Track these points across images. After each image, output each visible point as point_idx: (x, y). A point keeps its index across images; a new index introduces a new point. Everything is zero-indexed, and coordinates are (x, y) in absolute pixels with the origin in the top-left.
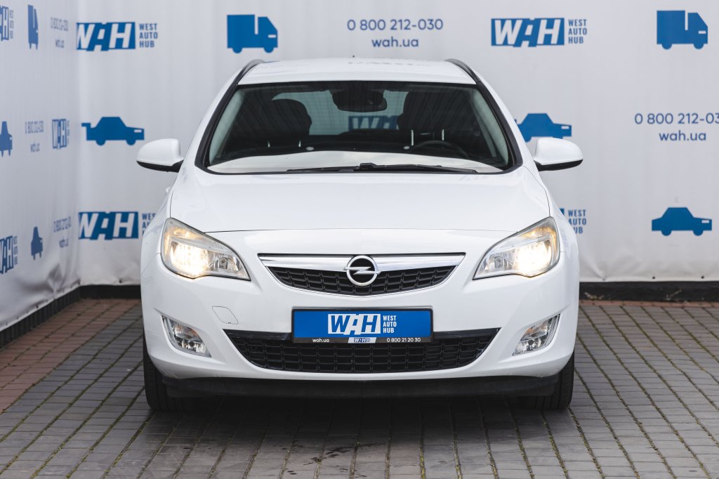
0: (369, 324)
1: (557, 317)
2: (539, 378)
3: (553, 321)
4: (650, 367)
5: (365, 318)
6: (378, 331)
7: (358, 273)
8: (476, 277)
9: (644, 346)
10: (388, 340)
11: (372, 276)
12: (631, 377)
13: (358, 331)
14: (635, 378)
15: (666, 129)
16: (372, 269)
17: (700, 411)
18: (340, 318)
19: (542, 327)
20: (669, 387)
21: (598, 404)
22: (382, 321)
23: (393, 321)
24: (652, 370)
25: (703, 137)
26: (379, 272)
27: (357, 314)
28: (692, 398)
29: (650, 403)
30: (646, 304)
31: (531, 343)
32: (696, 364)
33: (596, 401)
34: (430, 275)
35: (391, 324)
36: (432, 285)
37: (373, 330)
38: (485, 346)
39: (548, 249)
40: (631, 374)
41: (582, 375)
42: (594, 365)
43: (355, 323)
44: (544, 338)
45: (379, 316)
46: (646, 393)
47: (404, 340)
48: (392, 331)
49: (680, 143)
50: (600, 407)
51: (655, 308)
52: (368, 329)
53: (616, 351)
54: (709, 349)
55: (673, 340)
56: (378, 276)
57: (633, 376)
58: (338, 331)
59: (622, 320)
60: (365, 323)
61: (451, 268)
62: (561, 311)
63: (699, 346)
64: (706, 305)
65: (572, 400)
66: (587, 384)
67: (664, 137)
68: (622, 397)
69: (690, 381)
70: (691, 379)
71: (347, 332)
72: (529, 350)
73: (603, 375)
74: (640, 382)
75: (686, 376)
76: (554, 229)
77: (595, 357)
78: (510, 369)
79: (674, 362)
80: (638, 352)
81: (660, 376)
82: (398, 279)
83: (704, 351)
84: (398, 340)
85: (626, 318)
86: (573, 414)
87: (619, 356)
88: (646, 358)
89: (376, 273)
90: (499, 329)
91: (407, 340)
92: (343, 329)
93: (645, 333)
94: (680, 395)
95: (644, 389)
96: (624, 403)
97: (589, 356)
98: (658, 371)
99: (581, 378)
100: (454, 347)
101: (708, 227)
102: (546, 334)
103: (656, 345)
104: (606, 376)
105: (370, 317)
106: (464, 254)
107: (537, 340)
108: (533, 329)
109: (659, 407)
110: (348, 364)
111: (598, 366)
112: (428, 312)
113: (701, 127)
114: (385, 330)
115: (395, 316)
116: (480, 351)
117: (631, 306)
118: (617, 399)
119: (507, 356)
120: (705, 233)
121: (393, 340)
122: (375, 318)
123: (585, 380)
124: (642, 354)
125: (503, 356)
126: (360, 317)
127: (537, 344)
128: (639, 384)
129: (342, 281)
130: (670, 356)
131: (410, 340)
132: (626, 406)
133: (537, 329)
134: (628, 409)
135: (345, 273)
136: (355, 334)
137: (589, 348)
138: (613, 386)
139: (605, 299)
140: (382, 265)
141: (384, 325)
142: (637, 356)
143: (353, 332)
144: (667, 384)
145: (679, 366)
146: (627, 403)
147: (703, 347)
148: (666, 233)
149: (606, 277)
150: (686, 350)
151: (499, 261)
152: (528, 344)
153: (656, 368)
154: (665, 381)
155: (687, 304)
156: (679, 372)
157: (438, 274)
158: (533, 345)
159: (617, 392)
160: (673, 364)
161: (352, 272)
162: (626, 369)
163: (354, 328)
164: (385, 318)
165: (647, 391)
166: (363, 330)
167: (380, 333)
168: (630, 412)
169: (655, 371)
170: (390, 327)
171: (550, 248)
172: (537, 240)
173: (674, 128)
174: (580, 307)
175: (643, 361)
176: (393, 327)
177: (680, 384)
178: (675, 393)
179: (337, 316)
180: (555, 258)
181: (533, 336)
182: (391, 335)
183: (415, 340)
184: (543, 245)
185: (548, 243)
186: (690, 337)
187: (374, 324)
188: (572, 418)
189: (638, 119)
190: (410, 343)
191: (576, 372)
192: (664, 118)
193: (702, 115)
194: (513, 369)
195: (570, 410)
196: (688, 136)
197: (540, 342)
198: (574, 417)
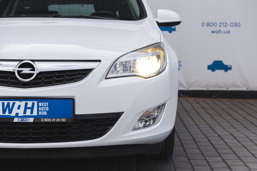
0: (29, 108)
1: (164, 105)
2: (151, 145)
3: (160, 108)
4: (213, 130)
5: (26, 104)
6: (35, 113)
7: (23, 72)
8: (108, 77)
9: (208, 118)
10: (42, 120)
11: (33, 74)
12: (204, 136)
13: (21, 114)
14: (207, 137)
15: (214, 29)
16: (34, 70)
17: (249, 163)
18: (8, 104)
19: (154, 111)
20: (226, 143)
21: (188, 155)
22: (38, 107)
23: (46, 106)
24: (214, 132)
25: (229, 32)
26: (38, 72)
27: (21, 101)
28: (242, 152)
29: (218, 155)
30: (205, 99)
31: (146, 122)
32: (235, 128)
33: (187, 152)
34: (75, 75)
35: (44, 109)
36: (75, 81)
37: (32, 112)
38: (112, 125)
39: (158, 61)
40: (204, 134)
41: (179, 134)
42: (185, 128)
43: (19, 107)
44: (154, 119)
45: (36, 103)
46: (214, 147)
47: (54, 120)
48: (45, 113)
49: (220, 35)
50: (189, 158)
51: (209, 101)
52: (28, 112)
53: (195, 120)
54: (238, 120)
55: (220, 115)
56: (38, 74)
57: (205, 136)
58: (7, 113)
59: (196, 105)
60: (26, 108)
61: (90, 70)
62: (166, 101)
63: (233, 119)
64: (229, 100)
65: (174, 152)
66: (182, 140)
67: (213, 32)
68: (202, 150)
69: (236, 139)
70: (236, 138)
71: (13, 114)
72: (145, 126)
73: (190, 135)
74: (210, 139)
75: (233, 136)
76: (163, 50)
77: (186, 124)
78: (130, 140)
79: (224, 127)
80: (205, 121)
81: (219, 136)
82: (52, 77)
83: (235, 121)
84: (49, 120)
85: (198, 105)
86: (173, 163)
87: (197, 123)
88: (210, 125)
89: (36, 72)
90: (123, 113)
91: (56, 120)
92: (10, 112)
93: (207, 112)
94: (234, 149)
95: (213, 145)
96: (203, 155)
97: (182, 123)
98: (218, 133)
99: (178, 136)
100: (91, 125)
101: (230, 68)
102: (156, 116)
103: (213, 118)
104: (191, 135)
105: (30, 104)
106: (100, 61)
107: (150, 120)
108: (148, 112)
109: (224, 158)
110: (14, 136)
111: (187, 129)
112: (71, 101)
113: (228, 28)
114: (40, 113)
115: (47, 103)
116: (109, 128)
117: (199, 100)
118: (198, 151)
119: (128, 132)
120: (229, 71)
121: (46, 120)
122: (33, 104)
123: (181, 138)
124: (208, 122)
125: (126, 131)
126: (23, 104)
127: (150, 123)
128: (209, 141)
129: (12, 78)
130: (221, 124)
131: (58, 120)
132: (204, 157)
133: (151, 112)
134: (206, 159)
135: (14, 72)
136: (19, 115)
137: (182, 119)
138: (196, 142)
139: (188, 97)
140: (41, 67)
141: (40, 109)
142: (205, 123)
143: (17, 114)
144: (224, 141)
145: (228, 130)
146: (205, 155)
147: (235, 119)
148: (213, 70)
149: (189, 88)
150: (228, 121)
151: (126, 67)
152: (144, 123)
153: (216, 130)
154: (222, 139)
155: (222, 100)
156: (228, 134)
157: (81, 74)
158: (148, 123)
159: (198, 146)
160: (224, 129)
161: (19, 72)
162: (201, 131)
163: (18, 111)
164: (40, 104)
165: (215, 146)
166: (25, 112)
167: (36, 115)
168: (208, 162)
169: (216, 132)
170: (44, 111)
171: (160, 61)
172: (152, 54)
173: (217, 28)
174: (178, 100)
175: (209, 126)
176: (46, 111)
177: (231, 141)
178: (230, 148)
179: (6, 103)
180: (163, 67)
181: (148, 117)
182: (44, 117)
183: (61, 120)
184: (155, 58)
185: (158, 57)
186: (227, 114)
187: (32, 108)
188: (173, 167)
189: (203, 24)
190: (58, 122)
191: (176, 132)
192: (213, 24)
193: (229, 23)
194: (132, 140)
195: (172, 160)
196: (223, 32)
197: (152, 121)
198: (174, 166)
